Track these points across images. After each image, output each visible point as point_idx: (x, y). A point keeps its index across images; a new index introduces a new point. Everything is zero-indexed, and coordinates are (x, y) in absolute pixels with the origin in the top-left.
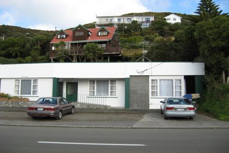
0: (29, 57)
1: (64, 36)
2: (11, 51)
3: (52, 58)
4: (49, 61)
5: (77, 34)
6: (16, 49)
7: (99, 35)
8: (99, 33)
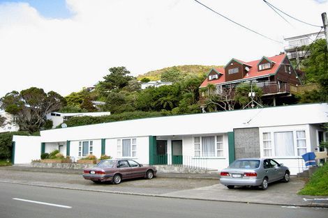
0: (177, 109)
1: (216, 76)
2: (162, 102)
3: (203, 107)
4: (200, 111)
5: (231, 71)
6: (169, 98)
7: (260, 69)
8: (260, 66)
